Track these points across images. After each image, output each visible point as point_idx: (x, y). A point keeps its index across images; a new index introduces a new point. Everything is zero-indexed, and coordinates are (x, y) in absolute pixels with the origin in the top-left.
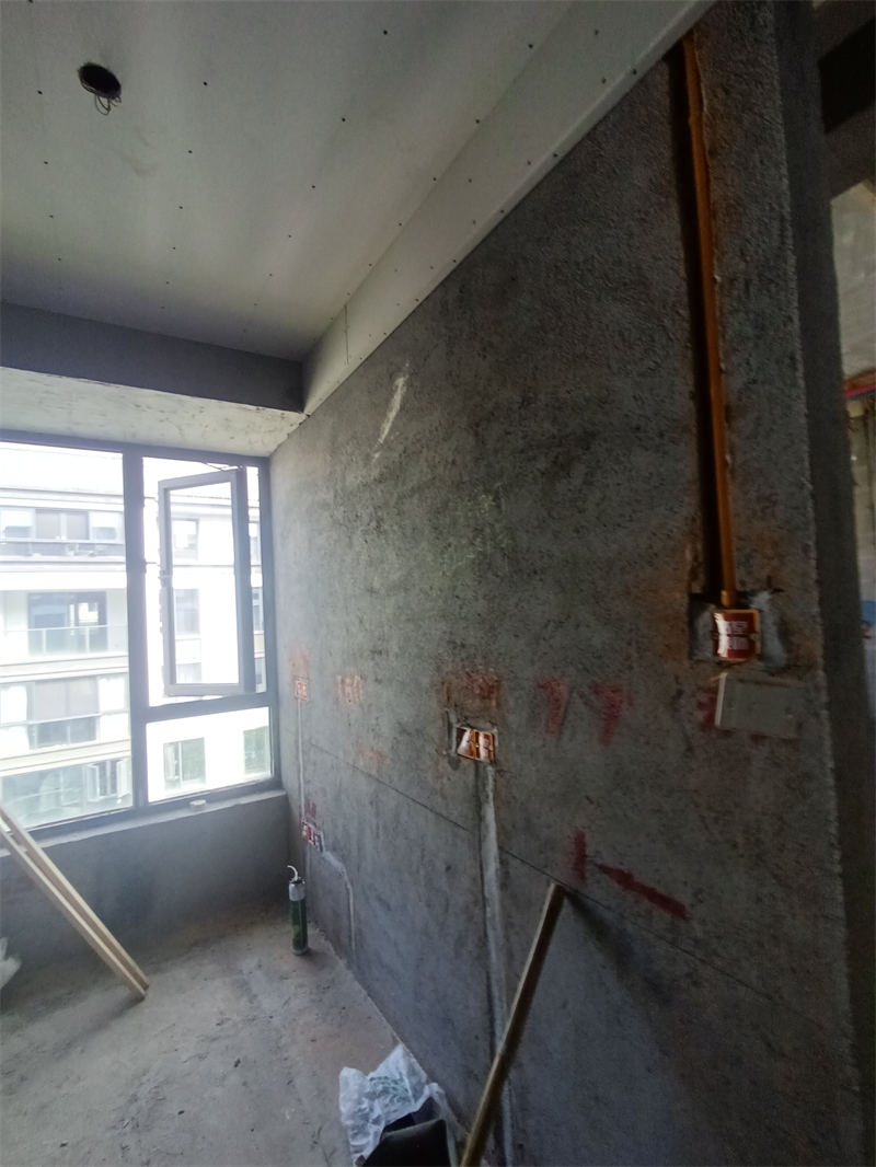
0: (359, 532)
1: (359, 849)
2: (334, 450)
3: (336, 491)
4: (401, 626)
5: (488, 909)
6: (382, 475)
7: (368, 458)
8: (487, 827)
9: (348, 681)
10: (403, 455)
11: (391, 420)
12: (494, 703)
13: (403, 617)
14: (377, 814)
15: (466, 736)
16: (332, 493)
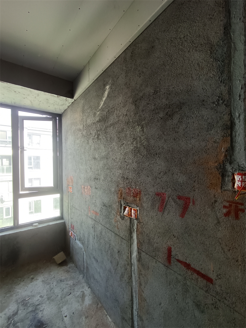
0: (91, 139)
1: (88, 241)
2: (83, 111)
3: (84, 125)
4: (105, 171)
5: (132, 267)
6: (100, 120)
7: (95, 114)
8: (133, 240)
9: (86, 187)
10: (108, 113)
11: (104, 101)
12: (138, 199)
13: (106, 168)
14: (95, 231)
15: (127, 209)
16: (82, 126)
